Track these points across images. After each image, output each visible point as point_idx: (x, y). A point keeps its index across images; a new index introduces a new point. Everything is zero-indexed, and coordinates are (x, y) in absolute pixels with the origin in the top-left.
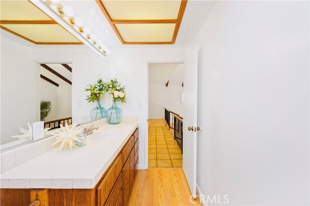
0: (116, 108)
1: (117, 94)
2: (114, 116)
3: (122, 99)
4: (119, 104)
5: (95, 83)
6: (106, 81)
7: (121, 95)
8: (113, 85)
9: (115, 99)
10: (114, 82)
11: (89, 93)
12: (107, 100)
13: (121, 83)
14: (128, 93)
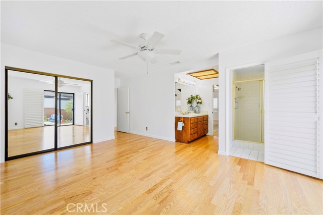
0: (198, 107)
1: (198, 101)
2: (197, 110)
3: (201, 103)
4: (199, 104)
5: (190, 96)
6: (194, 95)
7: (200, 101)
8: (197, 97)
9: (198, 103)
10: (197, 96)
11: (188, 101)
12: (195, 104)
13: (200, 96)
14: (203, 100)
